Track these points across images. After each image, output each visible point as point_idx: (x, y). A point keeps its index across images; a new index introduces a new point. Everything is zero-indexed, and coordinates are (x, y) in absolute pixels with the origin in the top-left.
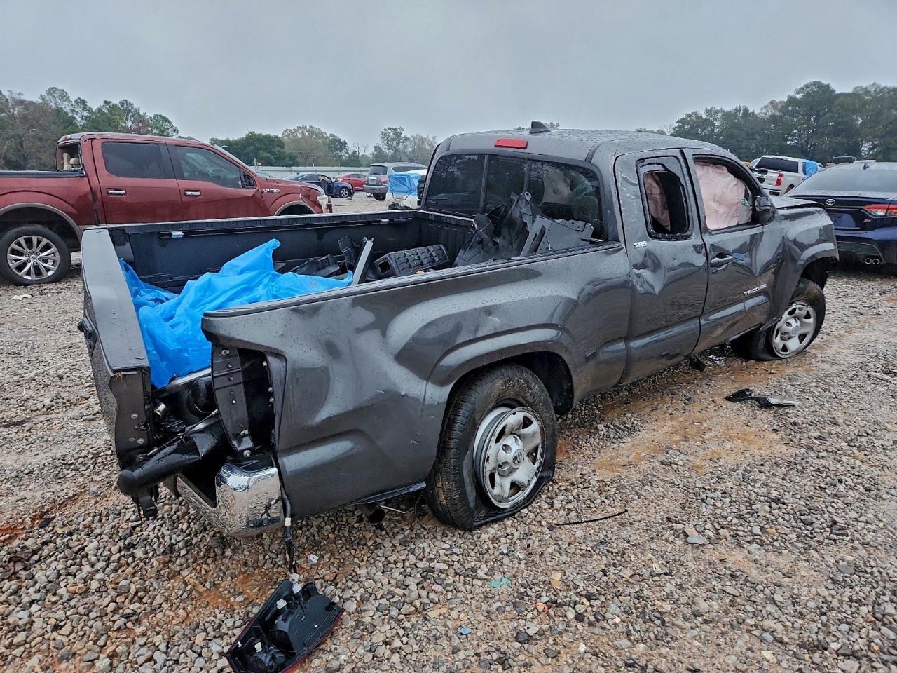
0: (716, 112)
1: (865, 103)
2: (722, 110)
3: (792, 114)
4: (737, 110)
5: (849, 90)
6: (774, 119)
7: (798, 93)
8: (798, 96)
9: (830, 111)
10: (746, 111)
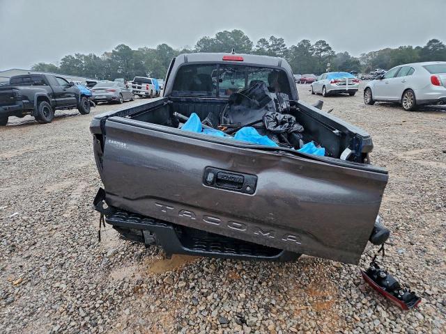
0: (81, 56)
1: (144, 56)
2: (83, 55)
3: (116, 59)
4: (90, 56)
5: (137, 49)
6: (109, 61)
7: (116, 49)
8: (117, 51)
9: (132, 58)
10: (95, 56)
